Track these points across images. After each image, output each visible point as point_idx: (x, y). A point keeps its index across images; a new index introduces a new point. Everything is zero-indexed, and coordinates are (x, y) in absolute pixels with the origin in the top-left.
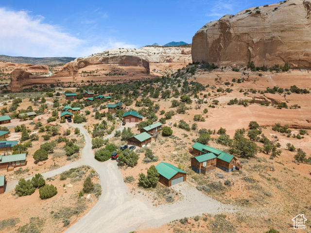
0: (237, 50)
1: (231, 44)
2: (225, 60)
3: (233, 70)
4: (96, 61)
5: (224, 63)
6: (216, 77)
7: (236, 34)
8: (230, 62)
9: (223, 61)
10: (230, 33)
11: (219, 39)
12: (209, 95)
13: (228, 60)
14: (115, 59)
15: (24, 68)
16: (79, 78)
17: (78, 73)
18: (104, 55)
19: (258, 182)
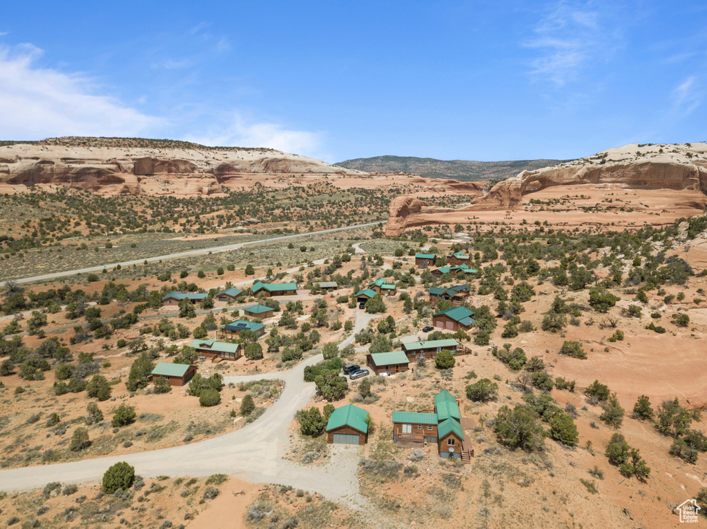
4: (567, 177)
12: (681, 297)
14: (620, 172)
15: (439, 187)
16: (520, 215)
17: (521, 202)
18: (591, 163)
19: (463, 489)
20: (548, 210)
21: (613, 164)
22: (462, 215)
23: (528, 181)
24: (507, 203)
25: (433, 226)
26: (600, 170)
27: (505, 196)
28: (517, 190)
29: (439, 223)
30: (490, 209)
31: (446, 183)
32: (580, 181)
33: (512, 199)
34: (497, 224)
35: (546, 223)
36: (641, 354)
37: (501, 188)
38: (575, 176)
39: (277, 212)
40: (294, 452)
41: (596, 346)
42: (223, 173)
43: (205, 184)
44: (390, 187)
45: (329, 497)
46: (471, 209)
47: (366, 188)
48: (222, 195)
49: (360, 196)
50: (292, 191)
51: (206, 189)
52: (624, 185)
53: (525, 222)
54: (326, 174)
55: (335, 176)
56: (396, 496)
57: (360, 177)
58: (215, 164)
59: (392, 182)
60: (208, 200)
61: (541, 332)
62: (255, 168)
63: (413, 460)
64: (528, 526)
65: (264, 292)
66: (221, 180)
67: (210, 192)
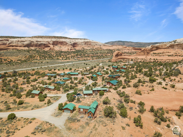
4: (164, 47)
14: (180, 45)
15: (130, 49)
16: (149, 57)
17: (150, 53)
18: (171, 43)
19: (89, 126)
20: (158, 56)
21: (178, 43)
22: (133, 57)
23: (153, 48)
24: (146, 54)
25: (125, 59)
26: (174, 45)
27: (146, 52)
28: (149, 50)
29: (127, 59)
30: (141, 55)
31: (132, 48)
32: (168, 48)
33: (148, 53)
34: (143, 59)
35: (157, 59)
36: (158, 95)
37: (144, 49)
38: (166, 47)
39: (86, 55)
40: (54, 114)
41: (146, 92)
42: (74, 45)
43: (70, 47)
44: (117, 49)
45: (56, 125)
46: (136, 55)
47: (111, 49)
48: (74, 51)
49: (108, 51)
50: (91, 50)
51: (70, 49)
52: (181, 49)
53: (151, 59)
54: (100, 45)
55: (103, 46)
56: (72, 126)
57: (109, 46)
58: (72, 43)
59: (118, 48)
60: (70, 52)
61: (132, 87)
62: (82, 44)
63: (80, 118)
64: (100, 136)
65: (69, 75)
66: (74, 47)
67: (71, 50)
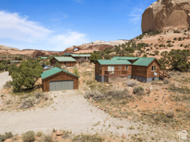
0: (178, 16)
1: (172, 13)
2: (168, 26)
3: (175, 32)
4: (85, 48)
5: (167, 28)
6: (159, 38)
7: (176, 4)
8: (172, 26)
9: (166, 27)
10: (172, 4)
11: (162, 11)
12: (152, 49)
13: (170, 26)
18: (90, 44)
21: (95, 45)
26: (92, 46)
32: (88, 49)
